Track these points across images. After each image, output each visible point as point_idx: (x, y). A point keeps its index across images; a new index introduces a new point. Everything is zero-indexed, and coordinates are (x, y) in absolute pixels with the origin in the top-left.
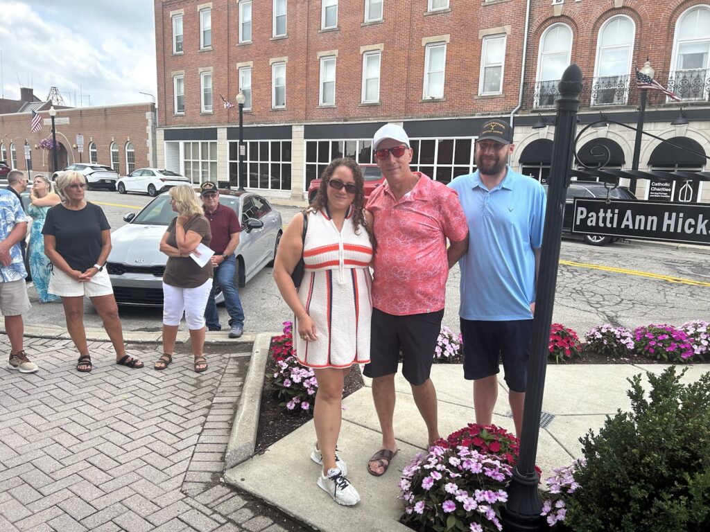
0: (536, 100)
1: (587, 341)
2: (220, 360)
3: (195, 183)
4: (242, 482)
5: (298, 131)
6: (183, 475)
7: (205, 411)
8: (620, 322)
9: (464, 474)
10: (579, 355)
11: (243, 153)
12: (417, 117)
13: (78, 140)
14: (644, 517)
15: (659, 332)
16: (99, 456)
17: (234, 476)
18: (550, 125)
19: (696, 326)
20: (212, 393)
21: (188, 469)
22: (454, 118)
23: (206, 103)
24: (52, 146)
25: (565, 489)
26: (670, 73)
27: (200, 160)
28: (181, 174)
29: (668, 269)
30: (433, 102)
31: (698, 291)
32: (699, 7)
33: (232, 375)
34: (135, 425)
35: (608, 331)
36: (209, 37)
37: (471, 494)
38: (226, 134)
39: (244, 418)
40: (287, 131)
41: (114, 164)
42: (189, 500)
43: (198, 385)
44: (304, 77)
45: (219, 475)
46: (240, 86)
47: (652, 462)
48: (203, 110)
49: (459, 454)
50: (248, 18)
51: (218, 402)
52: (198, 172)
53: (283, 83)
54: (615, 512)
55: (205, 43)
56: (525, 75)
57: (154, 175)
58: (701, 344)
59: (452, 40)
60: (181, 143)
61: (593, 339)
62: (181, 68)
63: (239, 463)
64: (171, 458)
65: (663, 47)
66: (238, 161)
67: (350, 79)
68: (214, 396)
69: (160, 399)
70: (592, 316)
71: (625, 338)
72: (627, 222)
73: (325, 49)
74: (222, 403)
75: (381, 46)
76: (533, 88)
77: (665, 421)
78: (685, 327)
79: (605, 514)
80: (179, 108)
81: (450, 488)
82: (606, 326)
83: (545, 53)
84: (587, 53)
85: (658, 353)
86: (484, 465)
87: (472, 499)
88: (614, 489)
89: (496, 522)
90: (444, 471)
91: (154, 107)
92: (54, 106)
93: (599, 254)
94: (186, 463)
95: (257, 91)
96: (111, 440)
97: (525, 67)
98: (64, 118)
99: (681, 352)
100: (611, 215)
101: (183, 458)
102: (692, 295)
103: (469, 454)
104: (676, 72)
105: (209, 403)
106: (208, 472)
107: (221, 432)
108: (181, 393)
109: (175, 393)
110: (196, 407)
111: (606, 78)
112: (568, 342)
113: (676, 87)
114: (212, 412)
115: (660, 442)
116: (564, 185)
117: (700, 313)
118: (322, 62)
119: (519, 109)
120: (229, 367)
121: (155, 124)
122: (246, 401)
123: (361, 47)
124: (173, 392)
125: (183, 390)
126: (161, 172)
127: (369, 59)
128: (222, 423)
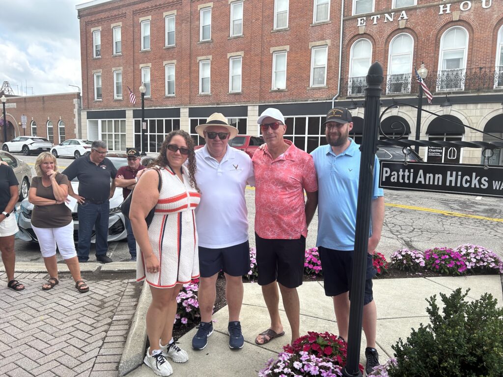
0: (350, 90)
1: (392, 261)
2: (121, 285)
3: (110, 149)
5: (184, 112)
7: (106, 327)
8: (413, 245)
9: (305, 375)
10: (387, 271)
11: (144, 128)
12: (268, 102)
13: (22, 120)
15: (441, 253)
16: (17, 370)
18: (359, 107)
19: (467, 248)
20: (113, 312)
22: (293, 103)
23: (118, 93)
24: (3, 124)
26: (438, 72)
27: (113, 133)
29: (443, 206)
30: (279, 92)
31: (464, 221)
32: (455, 28)
33: (129, 297)
34: (48, 342)
35: (407, 254)
36: (120, 46)
38: (132, 114)
39: (135, 333)
40: (177, 113)
41: (50, 136)
43: (102, 305)
44: (188, 74)
46: (143, 80)
47: (449, 366)
48: (116, 97)
49: (301, 359)
50: (148, 33)
51: (117, 319)
52: (112, 142)
53: (173, 79)
55: (117, 50)
56: (341, 73)
57: (79, 144)
58: (471, 261)
59: (291, 49)
60: (100, 121)
61: (396, 259)
62: (99, 67)
63: (131, 371)
64: (76, 369)
65: (433, 55)
66: (141, 134)
67: (220, 76)
68: (114, 315)
69: (71, 318)
70: (394, 241)
71: (418, 258)
72: (420, 179)
73: (203, 55)
74: (120, 320)
75: (242, 53)
76: (347, 82)
77: (457, 333)
78: (460, 249)
80: (98, 96)
82: (405, 250)
83: (354, 58)
84: (382, 59)
85: (442, 268)
86: (320, 367)
90: (290, 374)
91: (79, 95)
92: (5, 95)
93: (396, 196)
94: (87, 373)
95: (154, 84)
96: (28, 356)
97: (341, 67)
98: (12, 104)
99: (458, 267)
100: (408, 174)
101: (85, 369)
102: (461, 224)
103: (309, 358)
104: (442, 71)
105: (109, 321)
107: (118, 345)
108: (88, 313)
110: (99, 324)
111: (396, 75)
112: (379, 262)
113: (442, 81)
114: (112, 328)
115: (454, 351)
116: (373, 151)
117: (468, 237)
118: (201, 64)
119: (338, 97)
120: (128, 290)
121: (80, 107)
122: (138, 319)
123: (228, 54)
124: (82, 313)
125: (90, 310)
126: (84, 141)
127: (233, 62)
128: (119, 337)
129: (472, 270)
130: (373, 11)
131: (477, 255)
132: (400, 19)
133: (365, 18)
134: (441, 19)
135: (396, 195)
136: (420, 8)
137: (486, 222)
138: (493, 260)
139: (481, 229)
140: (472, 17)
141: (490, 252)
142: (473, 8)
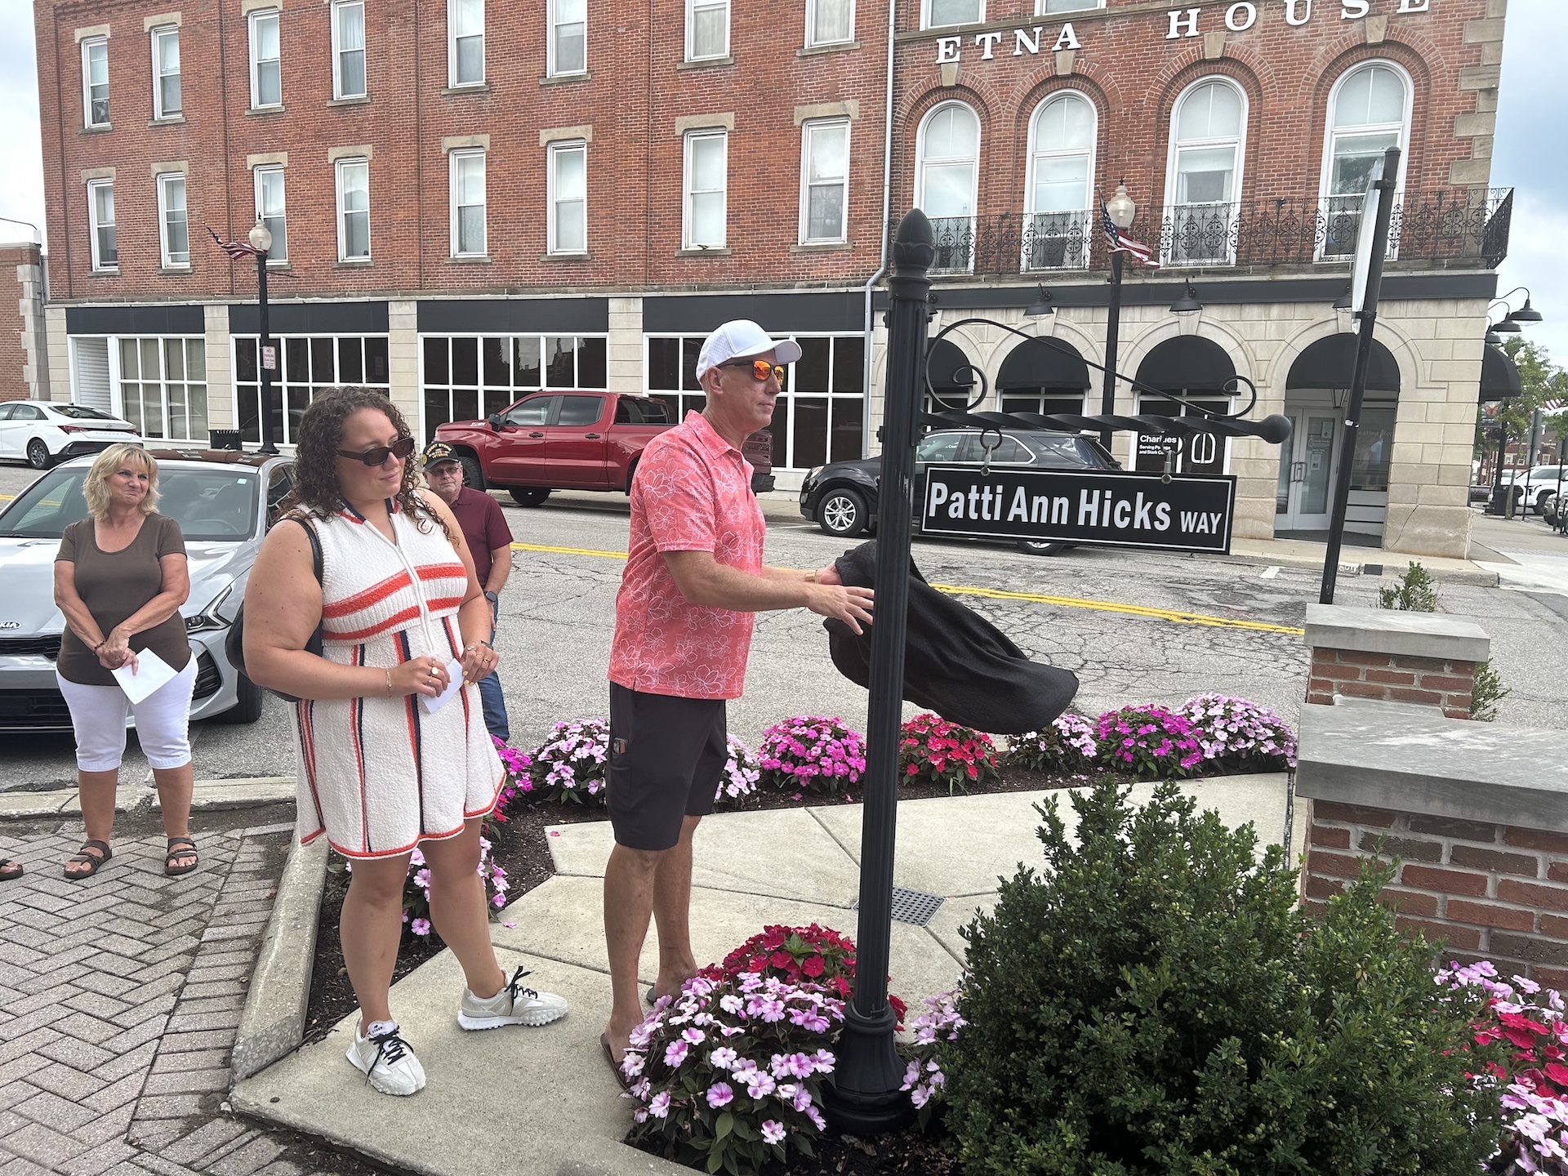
2: (220, 845)
3: (151, 435)
4: (274, 1106)
5: (403, 315)
6: (132, 1107)
7: (184, 961)
9: (751, 1027)
10: (996, 774)
11: (270, 364)
12: (673, 289)
14: (1068, 1061)
15: (1138, 720)
17: (253, 1096)
18: (944, 310)
19: (1206, 706)
20: (199, 920)
21: (142, 1091)
22: (750, 292)
23: (173, 247)
25: (942, 1034)
26: (1165, 209)
27: (163, 381)
28: (114, 414)
29: (1171, 597)
30: (706, 257)
31: (1222, 639)
32: (1212, 81)
33: (249, 875)
36: (176, 90)
37: (763, 1064)
38: (227, 320)
39: (276, 967)
40: (377, 315)
42: (146, 1159)
43: (165, 904)
44: (413, 193)
45: (218, 1096)
46: (259, 208)
47: (1075, 954)
48: (167, 262)
49: (740, 988)
50: (273, 51)
51: (216, 937)
52: (159, 410)
53: (363, 205)
54: (1018, 1059)
55: (166, 105)
56: (890, 204)
57: (43, 416)
58: (1216, 739)
59: (739, 125)
60: (113, 341)
61: (1021, 742)
62: (106, 161)
63: (266, 1067)
64: (101, 1071)
65: (1150, 157)
66: (259, 383)
67: (518, 200)
68: (206, 927)
69: (70, 943)
71: (1078, 735)
72: (1018, 510)
73: (459, 133)
74: (224, 940)
75: (585, 132)
78: (1189, 707)
79: (1005, 1067)
80: (102, 259)
81: (721, 1058)
83: (927, 160)
84: (1009, 165)
85: (1140, 761)
86: (790, 1004)
87: (765, 1073)
88: (1018, 1017)
89: (814, 1113)
90: (710, 1025)
91: (38, 253)
93: (1043, 573)
94: (137, 1080)
95: (301, 222)
97: (891, 187)
99: (1181, 756)
100: (990, 497)
101: (129, 1071)
102: (1213, 645)
103: (761, 985)
104: (1176, 208)
105: (194, 942)
106: (192, 1093)
107: (222, 1004)
108: (123, 927)
109: (107, 926)
110: (161, 954)
111: (1047, 215)
112: (972, 750)
113: (1176, 236)
114: (201, 961)
115: (1087, 918)
116: (910, 442)
117: (1226, 679)
118: (453, 161)
119: (882, 277)
120: (243, 858)
121: (42, 293)
122: (281, 929)
123: (542, 132)
124: (103, 926)
125: (127, 918)
126: (60, 409)
127: (560, 157)
128: (224, 984)
129: (1217, 764)
130: (982, 19)
131: (1231, 722)
132: (1057, 47)
133: (958, 40)
134: (1172, 54)
135: (1044, 569)
136: (1114, 17)
137: (1279, 638)
138: (1270, 734)
139: (1263, 656)
140: (1257, 50)
141: (1265, 712)
142: (1260, 24)
